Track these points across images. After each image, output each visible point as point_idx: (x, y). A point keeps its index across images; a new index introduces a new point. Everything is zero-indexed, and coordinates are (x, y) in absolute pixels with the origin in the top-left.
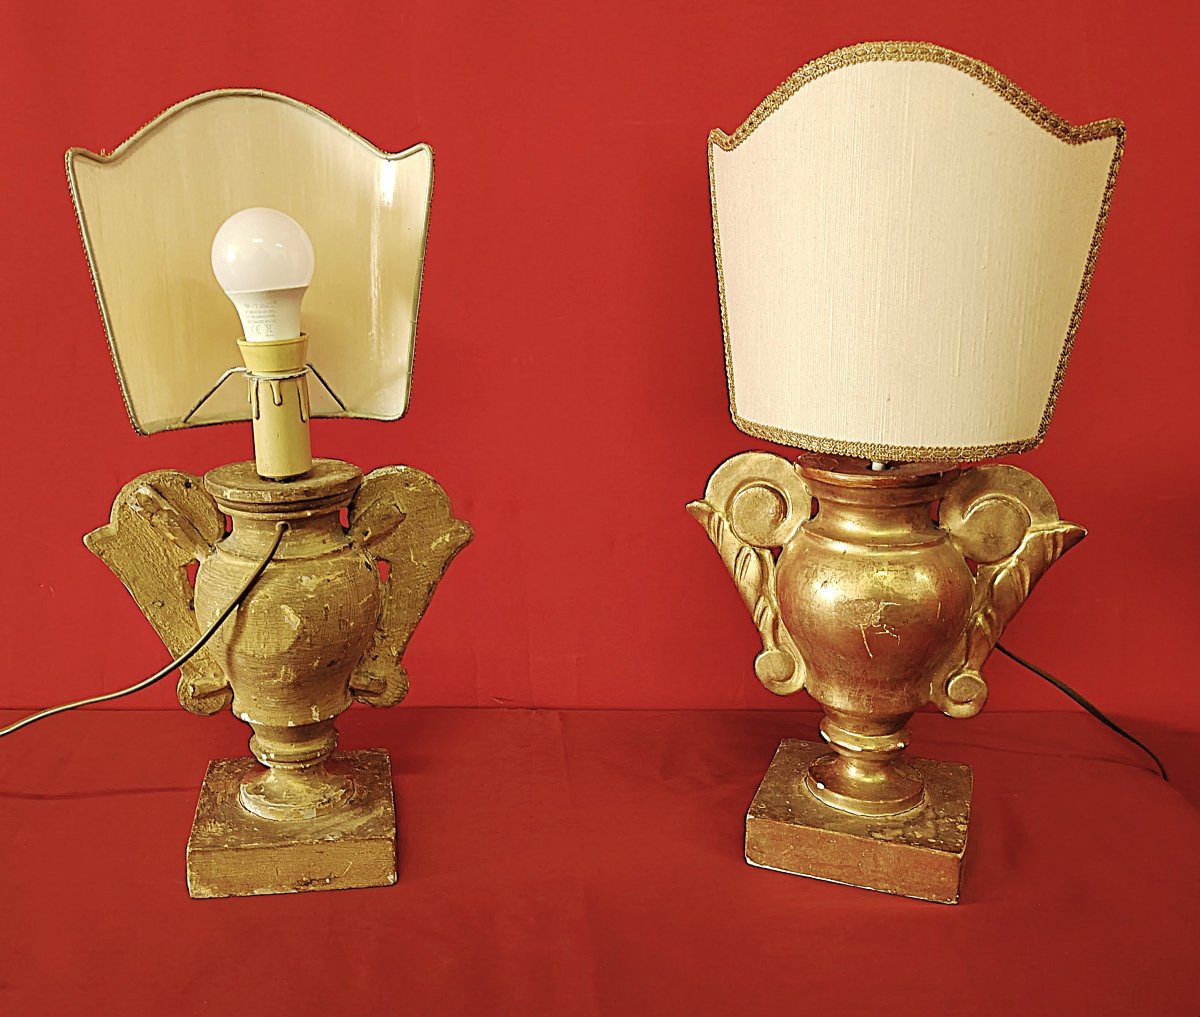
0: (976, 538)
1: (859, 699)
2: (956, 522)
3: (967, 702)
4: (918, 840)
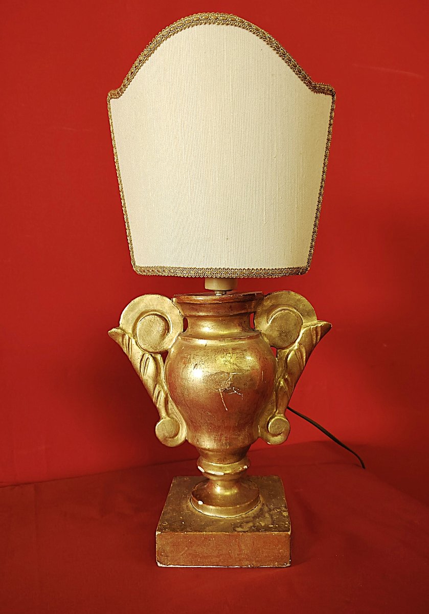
0: (275, 334)
1: (220, 440)
2: (264, 325)
3: (279, 434)
4: (263, 527)
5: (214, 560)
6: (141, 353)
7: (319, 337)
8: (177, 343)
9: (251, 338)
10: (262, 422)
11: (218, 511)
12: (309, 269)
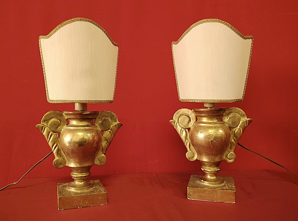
0: (231, 123)
1: (210, 159)
2: (226, 119)
3: (232, 159)
4: (225, 189)
5: (207, 198)
6: (181, 129)
7: (247, 124)
8: (194, 125)
9: (221, 124)
10: (225, 154)
11: (208, 183)
12: (243, 99)
